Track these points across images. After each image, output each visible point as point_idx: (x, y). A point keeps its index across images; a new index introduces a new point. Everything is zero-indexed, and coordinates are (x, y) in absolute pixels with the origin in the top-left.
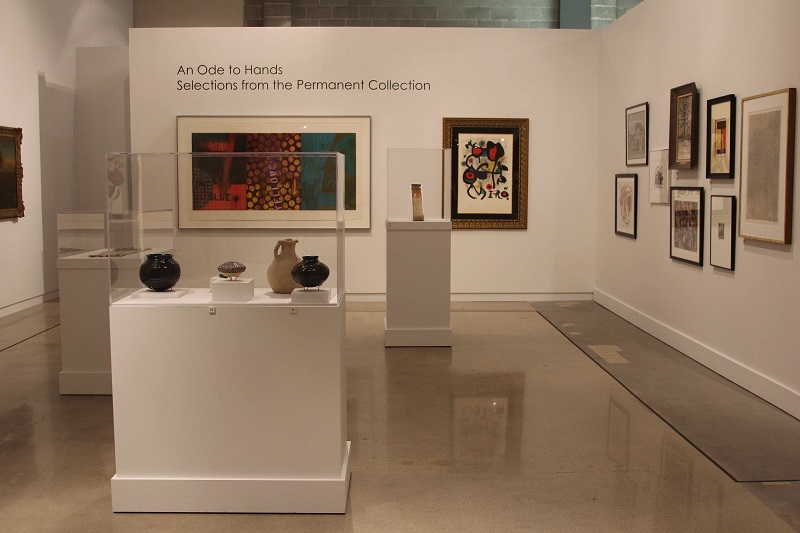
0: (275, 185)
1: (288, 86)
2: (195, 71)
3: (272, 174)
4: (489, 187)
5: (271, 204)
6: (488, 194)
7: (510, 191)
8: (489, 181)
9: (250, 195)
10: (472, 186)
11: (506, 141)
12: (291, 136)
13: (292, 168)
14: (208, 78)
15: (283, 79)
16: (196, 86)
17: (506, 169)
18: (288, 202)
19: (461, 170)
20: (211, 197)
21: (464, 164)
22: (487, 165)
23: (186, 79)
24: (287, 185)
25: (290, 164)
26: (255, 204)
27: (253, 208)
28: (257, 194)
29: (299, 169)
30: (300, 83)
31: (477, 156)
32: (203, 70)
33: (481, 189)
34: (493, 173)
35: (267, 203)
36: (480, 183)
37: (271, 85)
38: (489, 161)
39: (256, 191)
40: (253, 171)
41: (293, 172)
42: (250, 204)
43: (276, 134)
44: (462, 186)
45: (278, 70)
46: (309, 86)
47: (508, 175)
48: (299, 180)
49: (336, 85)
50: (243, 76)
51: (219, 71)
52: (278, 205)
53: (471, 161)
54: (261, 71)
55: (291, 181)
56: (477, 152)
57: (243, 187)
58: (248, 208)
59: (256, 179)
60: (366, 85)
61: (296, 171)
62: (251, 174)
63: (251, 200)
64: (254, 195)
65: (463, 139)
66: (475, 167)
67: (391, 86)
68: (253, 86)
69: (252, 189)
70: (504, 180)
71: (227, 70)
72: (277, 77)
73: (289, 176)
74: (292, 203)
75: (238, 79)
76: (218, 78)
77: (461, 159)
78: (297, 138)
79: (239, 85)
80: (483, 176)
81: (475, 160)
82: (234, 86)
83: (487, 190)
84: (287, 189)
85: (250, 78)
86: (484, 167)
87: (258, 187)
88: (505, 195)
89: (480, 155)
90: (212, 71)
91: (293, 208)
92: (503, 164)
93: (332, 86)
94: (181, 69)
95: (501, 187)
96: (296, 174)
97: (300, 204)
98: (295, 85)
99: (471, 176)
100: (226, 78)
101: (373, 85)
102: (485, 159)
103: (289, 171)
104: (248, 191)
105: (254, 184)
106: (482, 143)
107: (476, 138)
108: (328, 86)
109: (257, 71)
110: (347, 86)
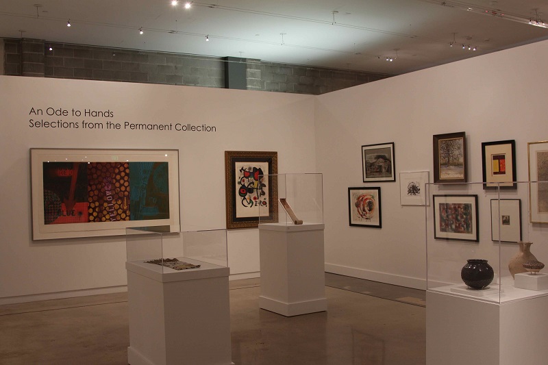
0: (110, 202)
1: (117, 126)
2: (44, 112)
3: (108, 193)
4: (255, 198)
5: (107, 217)
6: (254, 203)
7: (267, 201)
8: (254, 194)
9: (91, 211)
10: (245, 198)
11: (264, 166)
12: (122, 164)
13: (123, 188)
14: (55, 118)
15: (114, 121)
16: (46, 124)
17: (265, 186)
18: (120, 215)
19: (238, 187)
20: (59, 212)
21: (239, 183)
22: (253, 183)
23: (36, 118)
24: (119, 202)
25: (122, 185)
26: (95, 218)
27: (94, 221)
28: (97, 210)
29: (128, 189)
30: (126, 124)
31: (247, 178)
32: (50, 112)
33: (250, 200)
34: (257, 189)
35: (104, 216)
36: (250, 196)
37: (105, 125)
38: (254, 181)
39: (96, 207)
40: (93, 191)
41: (124, 192)
42: (92, 218)
43: (110, 163)
44: (238, 198)
45: (110, 114)
46: (133, 126)
47: (266, 190)
48: (128, 197)
49: (153, 127)
50: (82, 118)
51: (64, 113)
52: (113, 217)
53: (244, 181)
54: (97, 114)
55: (122, 199)
56: (247, 174)
57: (85, 204)
58: (89, 221)
59: (95, 198)
60: (173, 127)
61: (126, 190)
62: (91, 194)
63: (92, 214)
64: (94, 210)
65: (238, 165)
66: (246, 185)
67: (190, 128)
68: (91, 126)
69: (92, 205)
70: (263, 193)
71: (70, 113)
72: (109, 119)
73: (121, 195)
74: (123, 216)
75: (79, 120)
76: (63, 119)
77: (237, 180)
78: (126, 166)
79: (80, 125)
80: (251, 191)
81: (246, 180)
82: (76, 125)
83: (254, 201)
84: (120, 205)
85: (89, 119)
86: (252, 185)
87: (97, 204)
88: (265, 203)
89: (249, 176)
90: (58, 113)
91: (124, 219)
92: (263, 183)
93: (150, 127)
94: (32, 110)
95: (262, 198)
96: (126, 193)
97: (129, 216)
98: (123, 125)
99: (245, 191)
100: (70, 118)
101: (179, 127)
102: (251, 179)
103: (121, 191)
104: (90, 207)
105: (94, 202)
106: (250, 168)
107: (246, 165)
108: (147, 127)
109: (94, 114)
110: (160, 127)
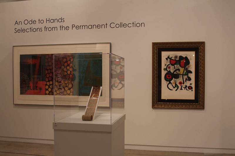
0: (60, 82)
1: (67, 28)
2: (23, 23)
4: (180, 83)
5: (58, 92)
6: (180, 87)
7: (193, 86)
8: (180, 79)
9: (47, 87)
10: (170, 83)
11: (191, 55)
14: (29, 26)
15: (65, 25)
16: (23, 31)
17: (191, 72)
18: (66, 91)
19: (164, 73)
21: (165, 69)
22: (179, 70)
23: (18, 27)
24: (66, 82)
25: (68, 70)
26: (50, 92)
27: (49, 94)
28: (51, 87)
29: (72, 73)
30: (73, 26)
31: (173, 65)
32: (26, 22)
33: (176, 84)
34: (183, 75)
35: (56, 91)
36: (175, 81)
37: (59, 28)
38: (180, 68)
39: (50, 85)
40: (49, 74)
41: (69, 75)
42: (47, 92)
44: (164, 83)
45: (62, 20)
46: (78, 27)
47: (192, 76)
48: (72, 79)
49: (92, 27)
50: (45, 24)
51: (34, 22)
52: (62, 93)
53: (169, 68)
54: (54, 21)
56: (173, 62)
57: (44, 83)
58: (46, 94)
59: (50, 79)
60: (108, 26)
62: (48, 76)
63: (47, 90)
64: (49, 87)
65: (165, 54)
66: (172, 71)
67: (122, 25)
68: (50, 29)
69: (48, 83)
70: (189, 79)
71: (37, 22)
72: (62, 24)
73: (67, 77)
74: (69, 92)
75: (42, 26)
76: (33, 26)
77: (163, 66)
79: (43, 29)
80: (177, 76)
81: (172, 67)
82: (41, 30)
83: (179, 85)
84: (66, 84)
85: (49, 25)
86: (177, 71)
87: (51, 83)
88: (190, 88)
89: (175, 64)
90: (31, 22)
91: (69, 95)
92: (189, 69)
94: (16, 23)
95: (188, 83)
97: (72, 92)
98: (71, 27)
99: (170, 77)
100: (37, 25)
101: (112, 25)
102: (177, 66)
103: (67, 74)
104: (46, 85)
105: (49, 81)
106: (176, 57)
107: (172, 54)
108: (88, 27)
109: (52, 21)
110: (98, 27)
